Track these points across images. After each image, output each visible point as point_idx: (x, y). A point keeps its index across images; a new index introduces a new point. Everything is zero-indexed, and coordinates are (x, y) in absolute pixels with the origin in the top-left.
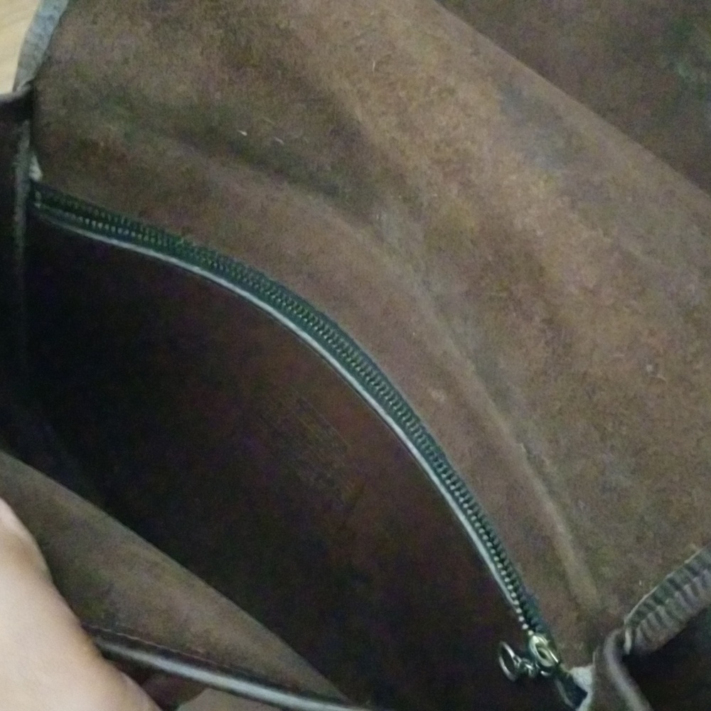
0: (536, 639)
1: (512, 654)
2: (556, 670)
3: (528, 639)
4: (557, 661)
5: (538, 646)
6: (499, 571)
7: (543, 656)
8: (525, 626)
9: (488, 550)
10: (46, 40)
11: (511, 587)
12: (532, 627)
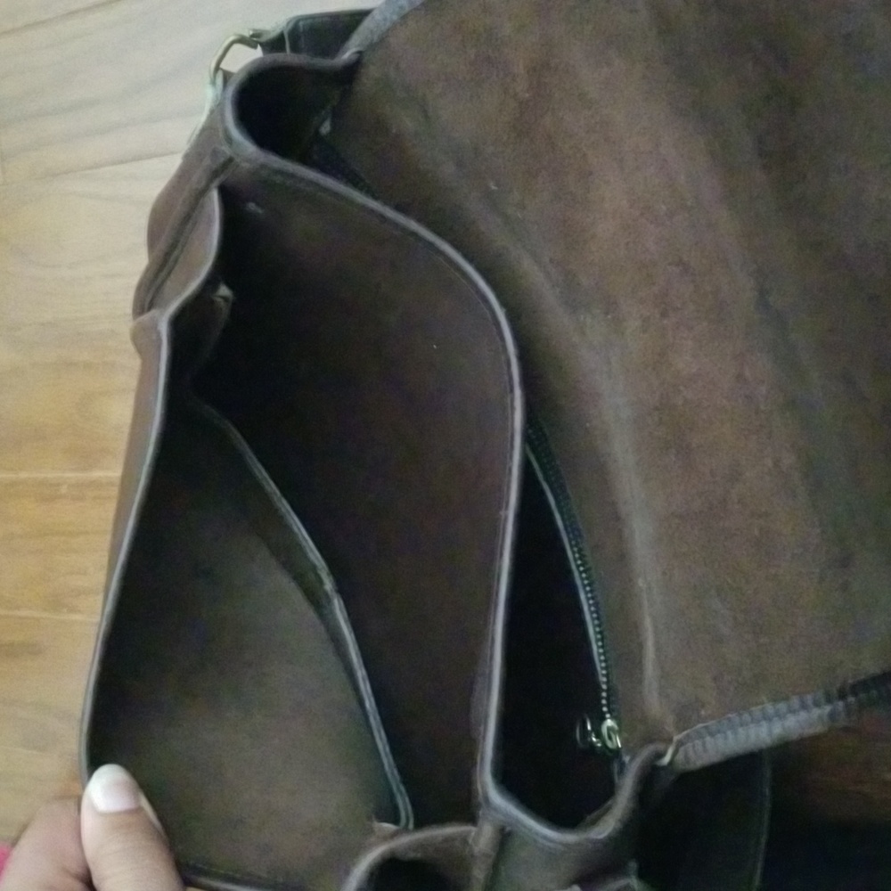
0: (609, 723)
1: (589, 728)
2: (617, 753)
3: (604, 719)
4: (620, 746)
5: (609, 729)
6: (600, 654)
7: (610, 738)
8: (604, 702)
9: (596, 633)
10: (388, 24)
11: (603, 665)
12: (610, 712)
